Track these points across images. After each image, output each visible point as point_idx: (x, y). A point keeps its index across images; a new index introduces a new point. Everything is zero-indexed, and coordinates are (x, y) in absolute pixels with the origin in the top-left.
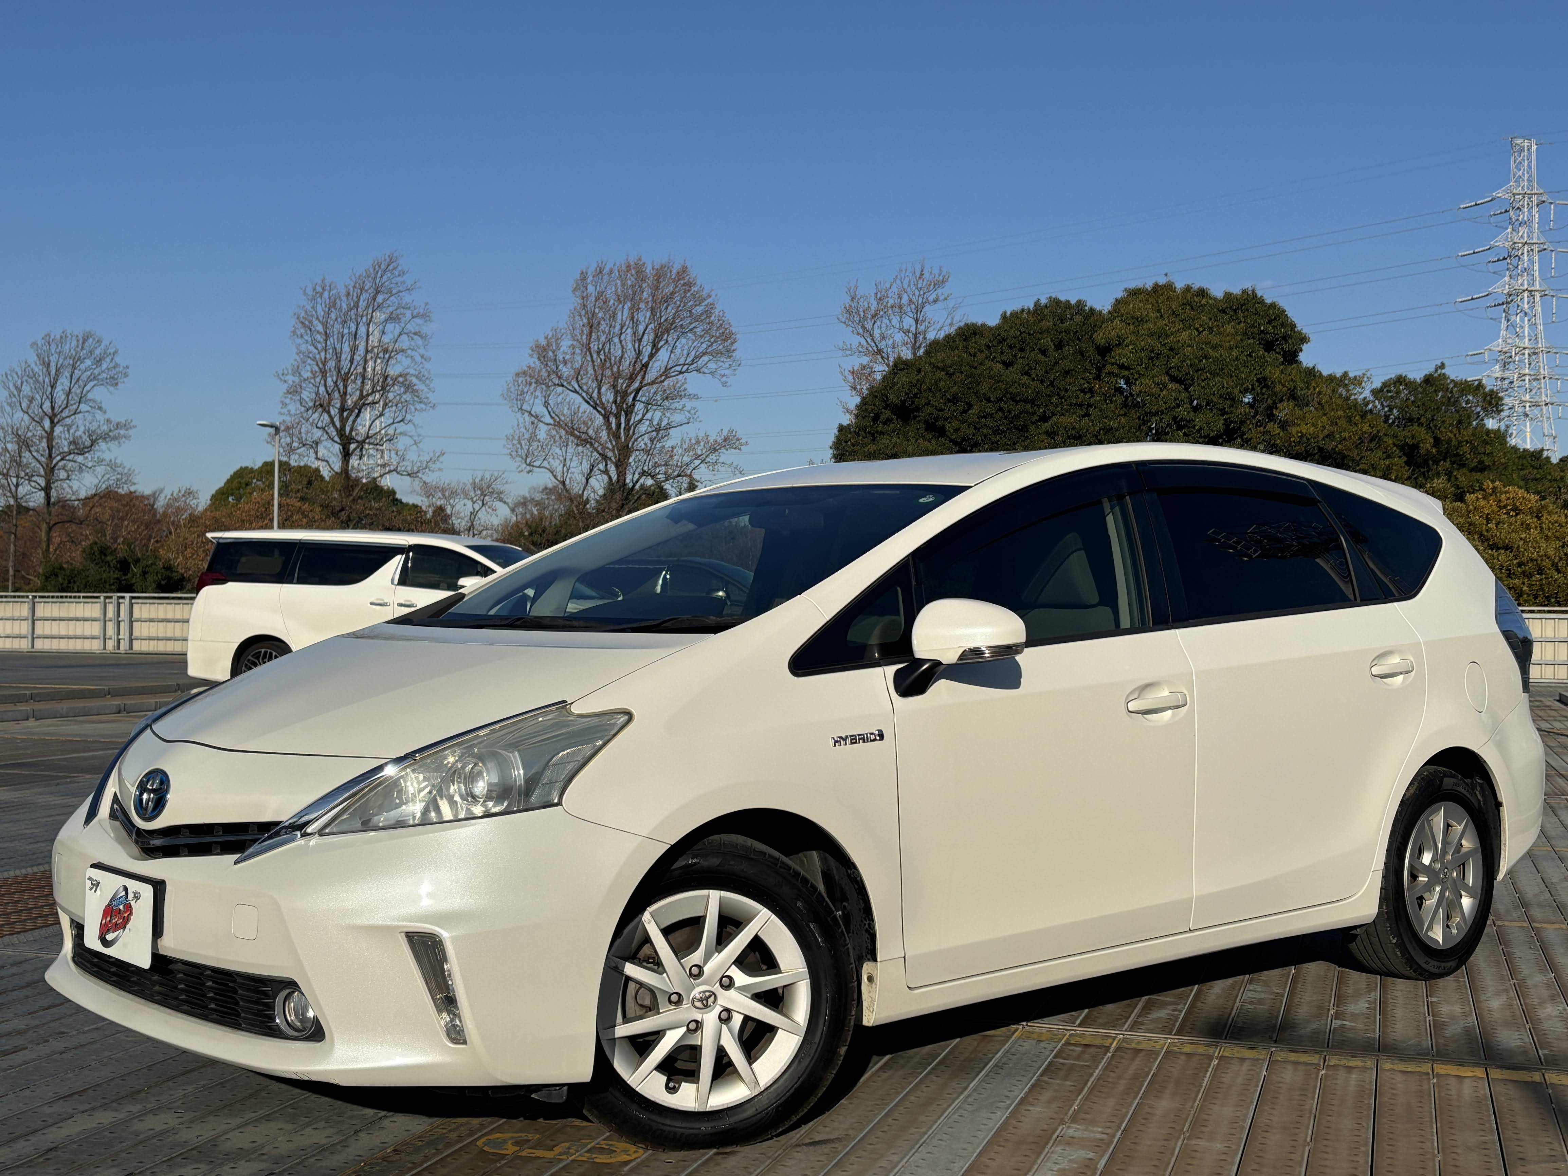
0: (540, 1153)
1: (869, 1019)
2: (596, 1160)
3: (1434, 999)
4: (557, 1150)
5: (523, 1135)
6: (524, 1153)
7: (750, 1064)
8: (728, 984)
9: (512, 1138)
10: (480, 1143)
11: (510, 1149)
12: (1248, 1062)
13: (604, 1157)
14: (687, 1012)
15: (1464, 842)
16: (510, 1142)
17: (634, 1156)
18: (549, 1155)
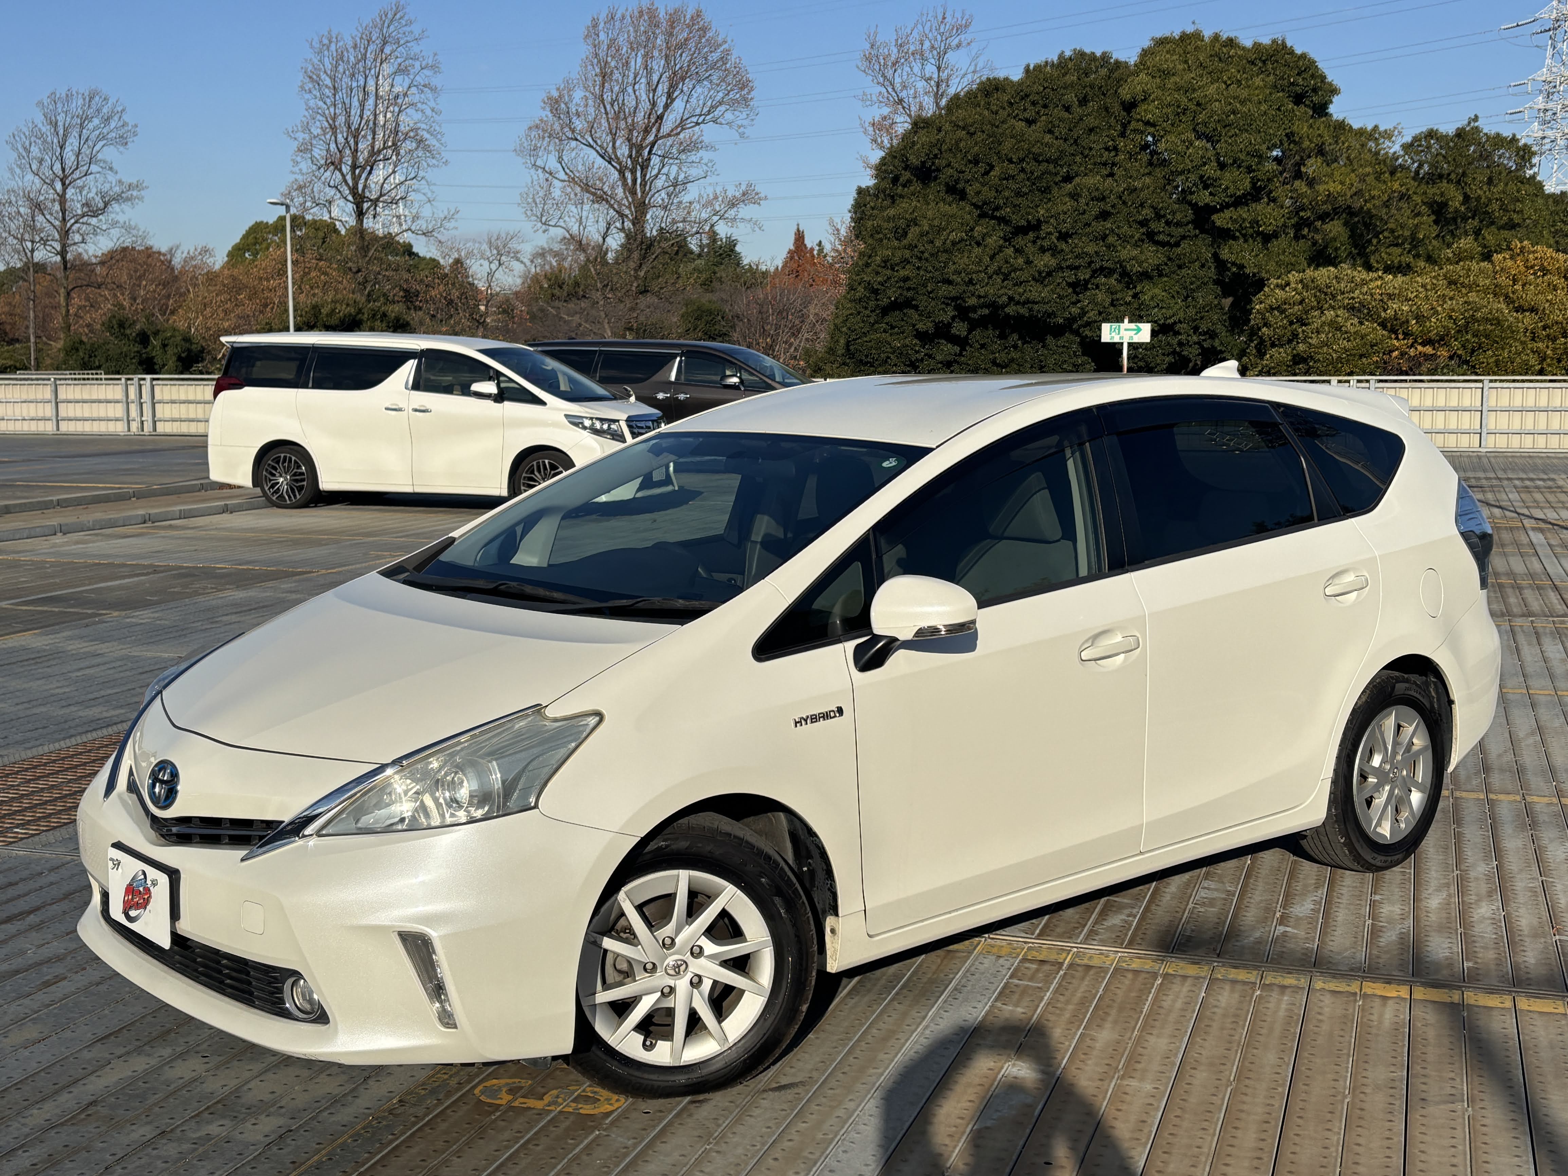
0: (531, 1103)
1: (833, 966)
2: (581, 1111)
3: (1377, 897)
4: (547, 1099)
5: (517, 1080)
6: (516, 1104)
7: (720, 1022)
8: (696, 952)
9: (507, 1084)
10: (477, 1091)
11: (504, 1099)
12: (1189, 981)
13: (588, 1107)
14: (661, 980)
15: (1415, 741)
16: (504, 1089)
17: (616, 1105)
18: (539, 1104)
